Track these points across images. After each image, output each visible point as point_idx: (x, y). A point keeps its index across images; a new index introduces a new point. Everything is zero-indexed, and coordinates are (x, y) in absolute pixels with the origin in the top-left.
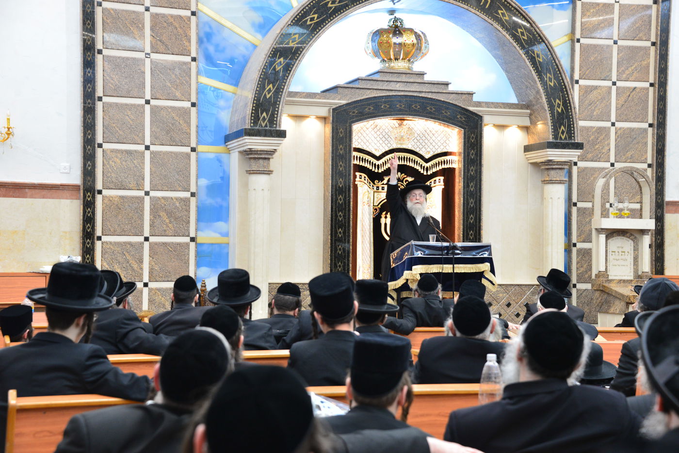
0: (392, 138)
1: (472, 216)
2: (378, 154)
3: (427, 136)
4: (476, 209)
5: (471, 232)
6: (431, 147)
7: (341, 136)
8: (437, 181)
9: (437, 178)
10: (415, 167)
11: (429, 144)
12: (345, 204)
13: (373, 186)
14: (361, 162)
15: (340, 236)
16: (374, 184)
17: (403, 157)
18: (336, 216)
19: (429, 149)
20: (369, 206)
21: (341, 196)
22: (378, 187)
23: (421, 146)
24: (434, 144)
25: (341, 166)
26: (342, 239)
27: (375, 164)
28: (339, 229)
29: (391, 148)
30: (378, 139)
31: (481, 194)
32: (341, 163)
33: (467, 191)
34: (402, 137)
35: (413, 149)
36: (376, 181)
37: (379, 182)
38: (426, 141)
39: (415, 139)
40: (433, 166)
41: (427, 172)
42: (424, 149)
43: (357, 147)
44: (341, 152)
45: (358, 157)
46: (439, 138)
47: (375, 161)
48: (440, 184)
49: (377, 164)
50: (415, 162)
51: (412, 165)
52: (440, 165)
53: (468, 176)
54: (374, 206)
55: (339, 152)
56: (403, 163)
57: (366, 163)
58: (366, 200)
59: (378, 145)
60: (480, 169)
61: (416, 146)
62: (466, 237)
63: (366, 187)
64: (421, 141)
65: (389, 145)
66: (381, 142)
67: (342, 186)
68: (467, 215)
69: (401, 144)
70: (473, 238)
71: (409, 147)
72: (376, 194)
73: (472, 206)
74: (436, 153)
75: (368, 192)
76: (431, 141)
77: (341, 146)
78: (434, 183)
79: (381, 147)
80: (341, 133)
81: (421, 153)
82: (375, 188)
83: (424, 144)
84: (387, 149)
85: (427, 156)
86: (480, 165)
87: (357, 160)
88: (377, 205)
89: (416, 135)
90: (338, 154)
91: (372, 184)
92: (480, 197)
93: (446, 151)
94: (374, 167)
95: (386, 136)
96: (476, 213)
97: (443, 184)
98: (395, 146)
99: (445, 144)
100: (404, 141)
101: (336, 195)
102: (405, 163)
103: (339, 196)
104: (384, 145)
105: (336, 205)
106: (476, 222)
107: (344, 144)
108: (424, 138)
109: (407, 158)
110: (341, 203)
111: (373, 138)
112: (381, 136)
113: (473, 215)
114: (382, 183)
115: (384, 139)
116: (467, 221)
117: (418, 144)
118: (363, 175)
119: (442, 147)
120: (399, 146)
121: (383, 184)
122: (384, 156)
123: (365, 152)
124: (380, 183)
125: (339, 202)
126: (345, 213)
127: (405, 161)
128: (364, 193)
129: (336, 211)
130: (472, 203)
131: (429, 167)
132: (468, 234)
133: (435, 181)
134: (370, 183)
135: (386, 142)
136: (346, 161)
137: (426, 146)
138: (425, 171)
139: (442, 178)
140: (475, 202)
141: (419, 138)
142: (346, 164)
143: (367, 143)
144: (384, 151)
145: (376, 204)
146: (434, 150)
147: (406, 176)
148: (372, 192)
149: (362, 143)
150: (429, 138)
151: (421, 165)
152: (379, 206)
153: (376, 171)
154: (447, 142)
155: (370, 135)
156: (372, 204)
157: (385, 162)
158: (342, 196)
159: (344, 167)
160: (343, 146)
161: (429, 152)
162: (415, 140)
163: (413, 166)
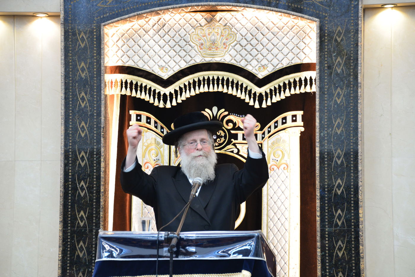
0: (193, 45)
1: (339, 181)
2: (165, 76)
5: (339, 211)
6: (270, 57)
7: (82, 46)
8: (289, 119)
9: (289, 115)
11: (265, 52)
12: (91, 166)
14: (134, 91)
15: (82, 224)
17: (216, 78)
18: (75, 189)
19: (264, 62)
21: (83, 153)
23: (249, 57)
24: (275, 51)
25: (83, 99)
26: (86, 230)
27: (159, 93)
28: (79, 212)
29: (192, 63)
30: (167, 48)
31: (357, 139)
32: (83, 94)
33: (329, 135)
34: (214, 42)
35: (233, 62)
38: (259, 47)
39: (238, 45)
40: (272, 92)
41: (261, 104)
42: (254, 63)
43: (127, 65)
44: (83, 75)
45: (129, 82)
46: (285, 40)
47: (159, 89)
48: (294, 124)
49: (162, 93)
50: (237, 86)
51: (232, 91)
52: (287, 90)
53: (329, 106)
55: (80, 75)
56: (216, 90)
57: (143, 93)
58: (151, 158)
59: (167, 58)
60: (356, 92)
61: (238, 58)
62: (329, 222)
63: (152, 136)
64: (249, 47)
65: (188, 58)
66: (172, 53)
67: (86, 135)
68: (330, 179)
69: (213, 55)
70: (343, 223)
71: (227, 59)
73: (339, 162)
74: (280, 67)
75: (158, 143)
76: (270, 46)
77: (83, 64)
78: (283, 123)
79: (172, 64)
81: (249, 68)
83: (254, 52)
84: (184, 65)
85: (261, 75)
86: (356, 84)
90: (77, 78)
91: (166, 130)
92: (356, 144)
93: (299, 62)
94: (156, 99)
95: (182, 43)
96: (349, 176)
97: (302, 124)
98: (199, 60)
99: (296, 51)
100: (217, 48)
101: (74, 152)
102: (220, 89)
103: (80, 154)
104: (177, 59)
105: (73, 169)
106: (349, 193)
108: (254, 42)
109: (223, 79)
110: (83, 164)
111: (157, 48)
112: (172, 43)
113: (342, 180)
115: (177, 48)
116: (330, 191)
117: (244, 53)
118: (144, 114)
119: (290, 56)
120: (208, 59)
122: (179, 79)
123: (141, 74)
125: (80, 164)
126: (91, 183)
127: (220, 85)
129: (74, 180)
130: (339, 157)
131: (264, 94)
132: (332, 216)
133: (285, 118)
134: (162, 128)
135: (183, 53)
136: (92, 89)
137: (260, 56)
138: (257, 102)
139: (299, 113)
140: (347, 155)
141: (244, 42)
142: (92, 96)
143: (146, 58)
144: (177, 69)
146: (275, 62)
147: (227, 113)
149: (136, 58)
150: (265, 41)
151: (250, 91)
153: (162, 105)
154: (302, 45)
155: (151, 43)
157: (181, 89)
158: (86, 153)
159: (88, 100)
160: (86, 64)
161: (264, 67)
162: (238, 47)
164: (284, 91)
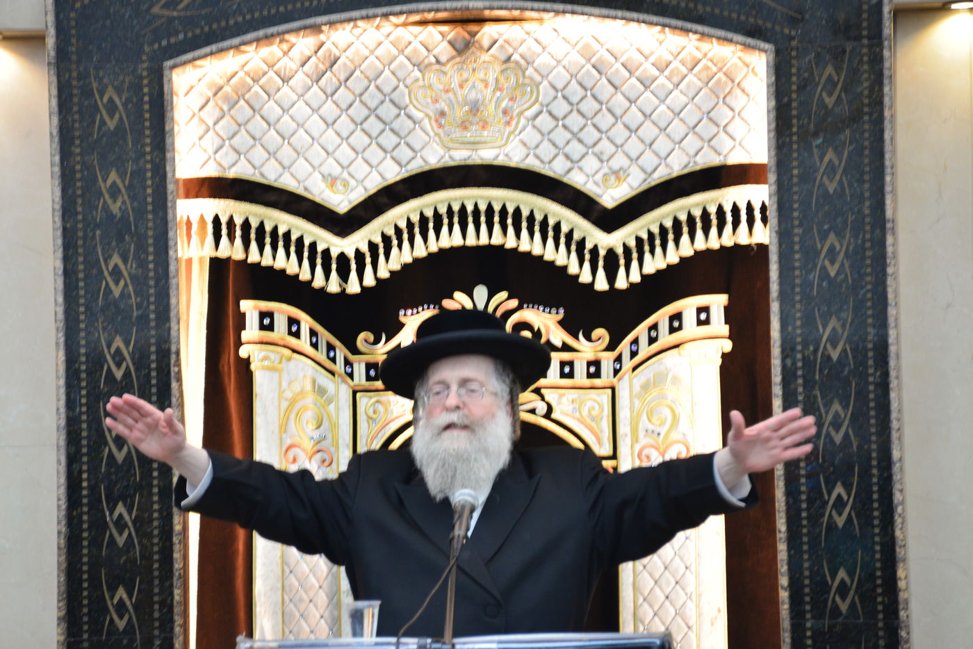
0: (418, 115)
1: (839, 489)
2: (341, 202)
3: (605, 90)
4: (864, 451)
5: (842, 574)
6: (634, 147)
7: (111, 124)
8: (690, 318)
9: (688, 306)
11: (619, 132)
13: (348, 363)
15: (121, 624)
16: (355, 351)
17: (483, 207)
18: (99, 525)
19: (619, 161)
20: (328, 463)
22: (372, 366)
23: (576, 149)
24: (648, 131)
25: (117, 274)
26: (133, 640)
27: (326, 253)
28: (113, 590)
29: (416, 167)
30: (344, 124)
31: (886, 374)
32: (116, 259)
33: (808, 364)
34: (475, 108)
35: (532, 163)
36: (362, 336)
37: (377, 341)
38: (605, 120)
39: (545, 115)
40: (642, 246)
41: (611, 278)
42: (591, 163)
43: (231, 174)
44: (115, 208)
45: (238, 221)
46: (677, 98)
47: (326, 239)
48: (704, 331)
50: (544, 228)
51: (530, 244)
52: (685, 238)
53: (807, 284)
55: (106, 208)
56: (484, 240)
57: (281, 251)
58: (303, 433)
59: (345, 153)
61: (546, 150)
62: (814, 604)
63: (303, 372)
64: (575, 121)
65: (404, 153)
66: (359, 139)
67: (127, 374)
68: (814, 485)
69: (474, 145)
70: (852, 606)
71: (513, 155)
73: (838, 438)
74: (662, 175)
75: (321, 391)
76: (634, 117)
77: (113, 176)
78: (672, 330)
79: (360, 168)
80: (112, 108)
81: (577, 180)
82: (360, 370)
83: (590, 134)
84: (393, 173)
85: (610, 198)
89: (545, 92)
90: (99, 215)
91: (341, 352)
92: (884, 386)
93: (715, 161)
94: (319, 269)
97: (725, 330)
98: (435, 157)
99: (706, 129)
100: (485, 124)
101: (94, 421)
102: (497, 239)
104: (374, 154)
105: (94, 469)
106: (866, 523)
107: (130, 167)
108: (589, 106)
109: (504, 211)
110: (120, 456)
111: (315, 124)
112: (358, 111)
113: (848, 487)
114: (393, 343)
115: (373, 125)
116: (814, 518)
117: (561, 136)
118: (282, 310)
120: (460, 156)
123: (273, 198)
124: (382, 347)
125: (111, 455)
126: (145, 508)
127: (497, 227)
128: (292, 402)
129: (95, 502)
130: (836, 425)
131: (620, 251)
133: (677, 316)
135: (389, 140)
136: (142, 248)
137: (605, 146)
138: (601, 273)
139: (717, 302)
140: (858, 420)
141: (561, 108)
142: (142, 264)
143: (286, 153)
144: (374, 184)
146: (649, 160)
147: (514, 303)
148: (345, 393)
149: (258, 154)
150: (619, 101)
151: (581, 244)
153: (334, 287)
154: (724, 114)
155: (300, 109)
156: (347, 453)
157: (386, 239)
159: (132, 277)
160: (122, 175)
161: (618, 174)
162: (545, 121)
163: (537, 250)
164: (677, 242)
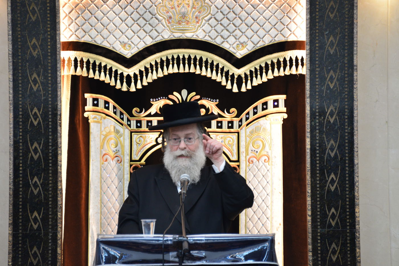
0: (160, 18)
1: (332, 176)
2: (128, 53)
3: (238, 9)
4: (343, 160)
5: (333, 210)
6: (249, 33)
7: (34, 19)
8: (270, 104)
9: (270, 99)
10: (213, 78)
11: (244, 27)
12: (46, 160)
13: (128, 120)
14: (91, 71)
15: (35, 227)
16: (132, 116)
17: (187, 57)
18: (27, 185)
19: (243, 39)
20: (120, 161)
21: (36, 144)
22: (139, 122)
23: (225, 33)
24: (255, 27)
25: (35, 81)
26: (40, 233)
27: (122, 74)
28: (32, 212)
29: (159, 39)
30: (129, 21)
31: (352, 129)
32: (35, 75)
33: (321, 124)
34: (184, 16)
35: (207, 39)
36: (134, 109)
37: (141, 112)
38: (238, 22)
39: (213, 19)
40: (252, 74)
41: (239, 87)
42: (232, 40)
43: (82, 40)
44: (35, 54)
45: (85, 60)
46: (267, 14)
47: (121, 69)
48: (276, 110)
49: (125, 74)
50: (212, 66)
51: (206, 73)
52: (270, 71)
53: (321, 91)
54: (131, 160)
55: (31, 54)
56: (187, 70)
57: (103, 74)
58: (110, 149)
59: (130, 33)
60: (351, 76)
61: (213, 34)
62: (321, 222)
63: (110, 124)
64: (225, 22)
65: (154, 34)
66: (136, 27)
67: (39, 123)
68: (322, 174)
69: (183, 30)
70: (337, 223)
71: (200, 35)
72: (135, 136)
73: (332, 155)
74: (261, 45)
75: (117, 132)
76: (250, 21)
77: (34, 40)
78: (263, 109)
79: (136, 40)
80: (34, 12)
81: (226, 46)
82: (133, 123)
83: (232, 28)
84: (149, 42)
85: (240, 54)
86: (351, 67)
87: (82, 68)
88: (138, 159)
89: (213, 9)
90: (28, 57)
91: (126, 116)
92: (352, 134)
93: (283, 39)
94: (118, 81)
95: (148, 16)
96: (343, 170)
97: (285, 110)
98: (167, 36)
99: (279, 26)
100: (188, 22)
101: (25, 142)
102: (192, 70)
103: (32, 145)
104: (142, 34)
105: (25, 162)
106: (343, 190)
107: (41, 37)
108: (231, 16)
109: (195, 58)
110: (36, 157)
111: (117, 21)
112: (135, 16)
113: (336, 175)
114: (148, 113)
115: (142, 22)
116: (322, 187)
117: (219, 28)
118: (102, 98)
119: (273, 32)
120: (177, 35)
121: (149, 115)
122: (144, 58)
123: (99, 51)
124: (143, 114)
125: (32, 157)
126: (46, 179)
127: (192, 66)
128: (106, 136)
129: (25, 176)
130: (332, 149)
131: (243, 76)
132: (324, 216)
133: (266, 104)
134: (121, 114)
135: (148, 28)
136: (46, 71)
137: (238, 32)
138: (235, 85)
139: (282, 98)
140: (341, 147)
141: (220, 16)
142: (46, 77)
143: (105, 33)
144: (142, 46)
145: (136, 157)
146: (255, 39)
147: (198, 97)
148: (127, 133)
149: (93, 33)
150: (244, 14)
151: (227, 73)
152: (143, 161)
153: (125, 88)
154: (287, 20)
155: (111, 14)
156: (128, 158)
157: (146, 69)
158: (39, 144)
159: (42, 83)
160: (38, 40)
161: (243, 44)
162: (213, 22)
163: (209, 75)
164: (267, 73)
